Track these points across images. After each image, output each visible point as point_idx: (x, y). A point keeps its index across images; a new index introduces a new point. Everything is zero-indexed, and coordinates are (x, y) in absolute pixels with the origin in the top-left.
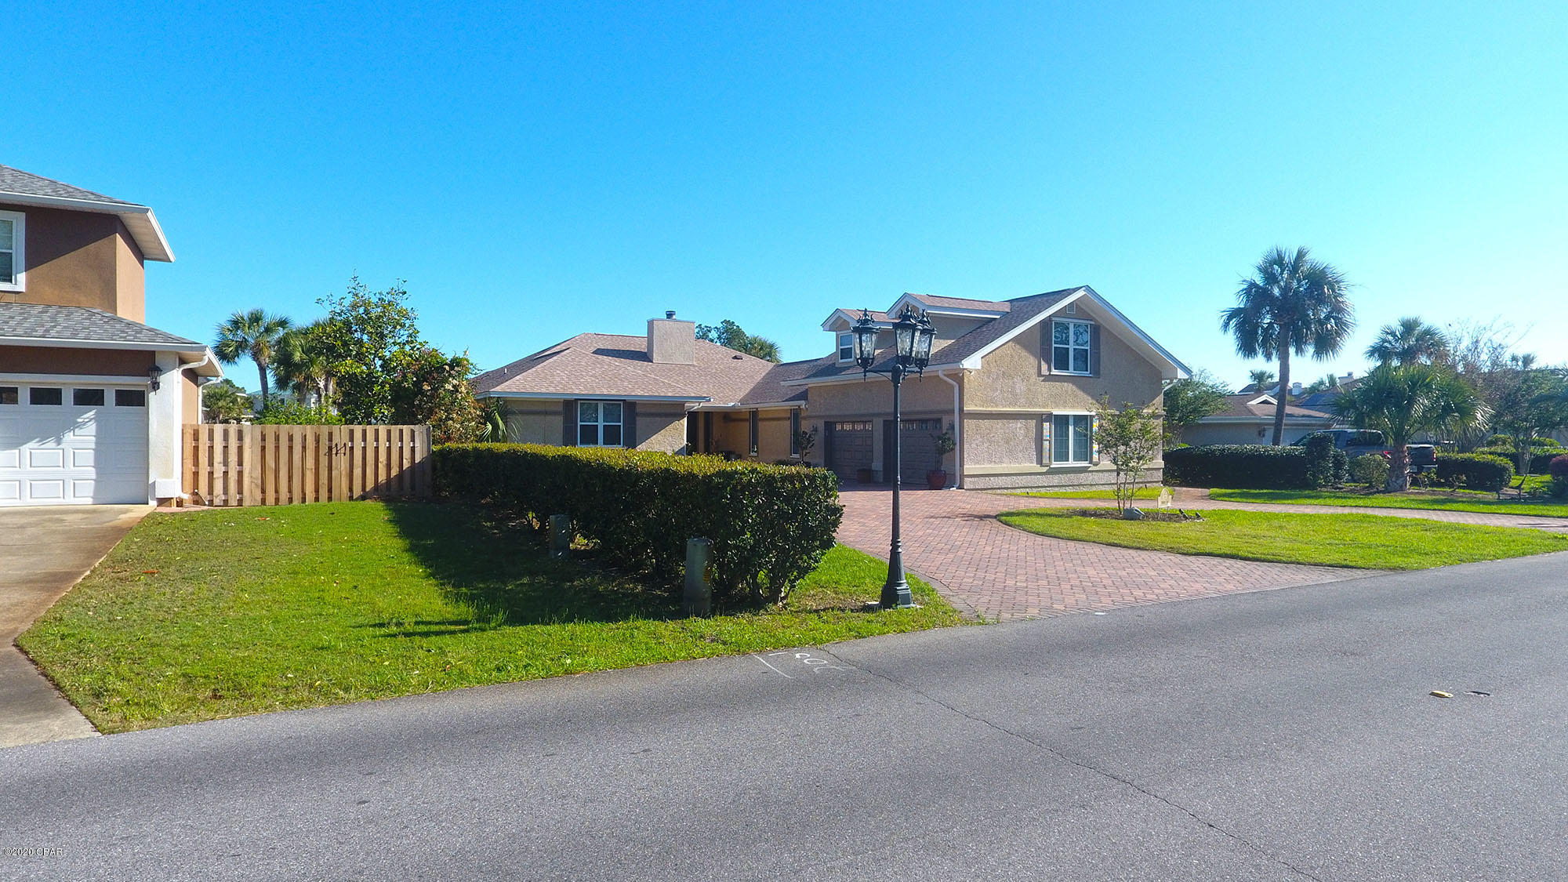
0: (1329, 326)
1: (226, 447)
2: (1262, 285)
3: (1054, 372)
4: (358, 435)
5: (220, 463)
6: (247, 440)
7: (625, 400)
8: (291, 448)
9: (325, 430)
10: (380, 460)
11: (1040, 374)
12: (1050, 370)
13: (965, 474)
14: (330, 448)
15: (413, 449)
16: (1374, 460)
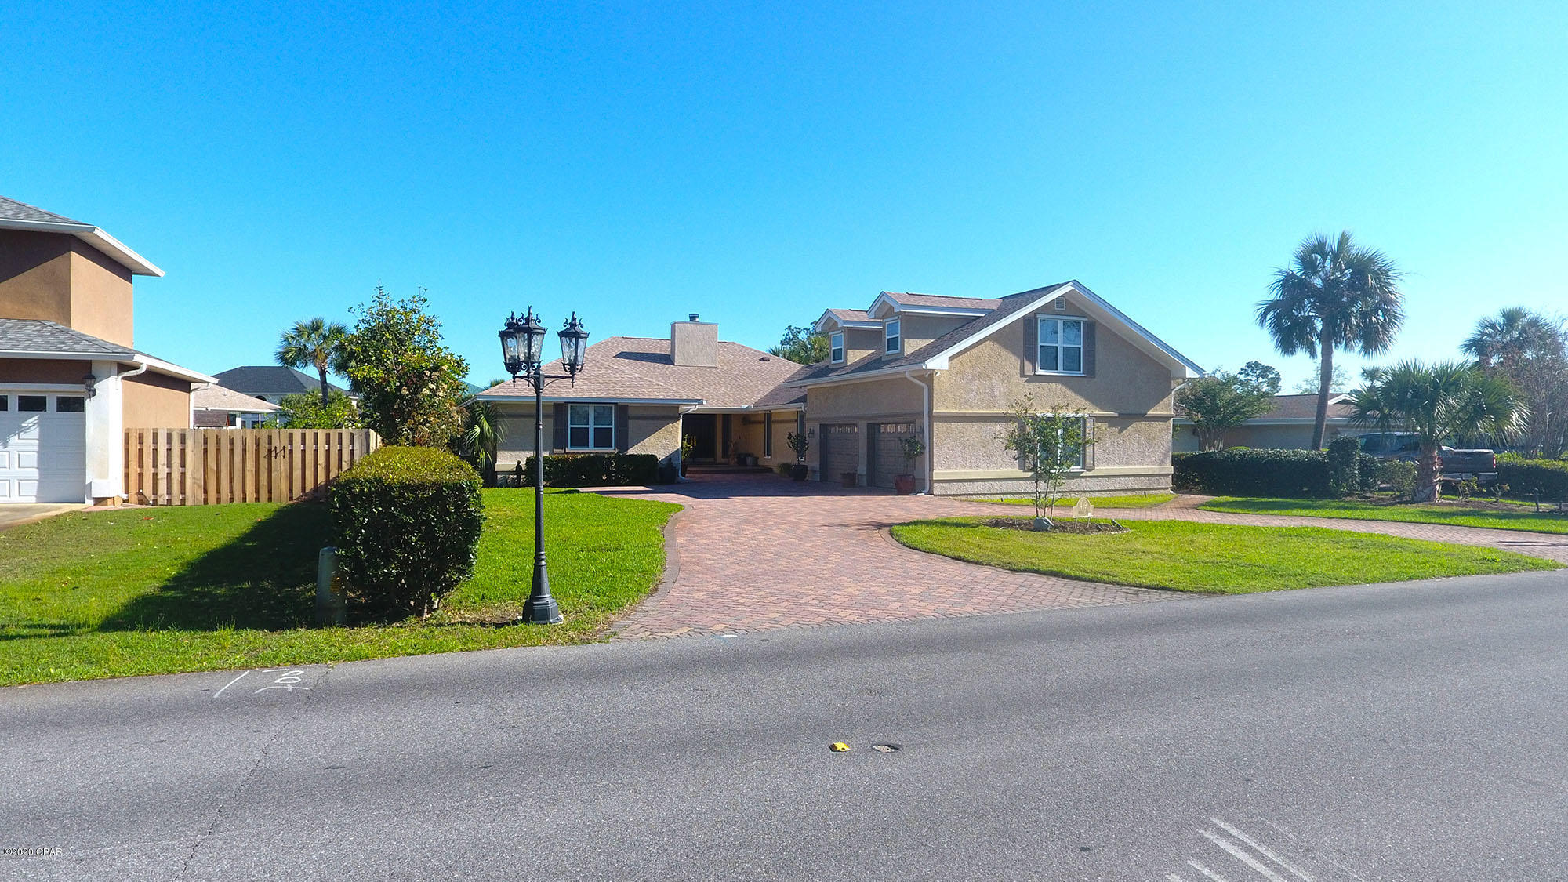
0: (1374, 319)
1: (169, 450)
2: (1298, 274)
3: (1040, 372)
4: (297, 439)
5: (164, 465)
6: (189, 443)
7: (617, 403)
8: (232, 451)
9: (265, 433)
10: (319, 462)
11: (1022, 374)
12: (1034, 370)
13: (934, 479)
14: (270, 451)
15: (352, 452)
16: (1404, 467)
